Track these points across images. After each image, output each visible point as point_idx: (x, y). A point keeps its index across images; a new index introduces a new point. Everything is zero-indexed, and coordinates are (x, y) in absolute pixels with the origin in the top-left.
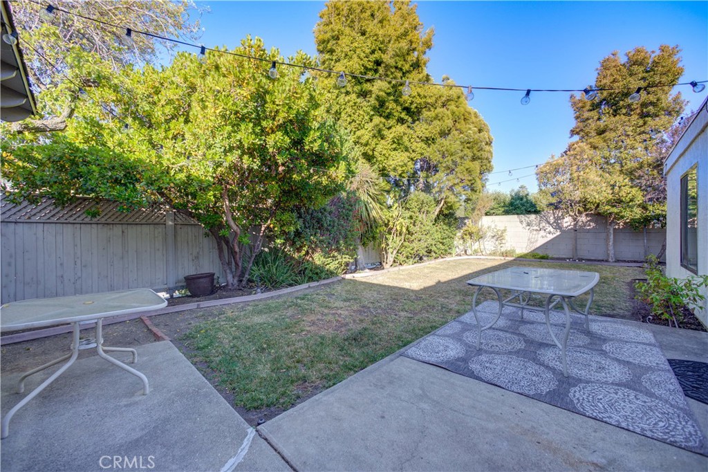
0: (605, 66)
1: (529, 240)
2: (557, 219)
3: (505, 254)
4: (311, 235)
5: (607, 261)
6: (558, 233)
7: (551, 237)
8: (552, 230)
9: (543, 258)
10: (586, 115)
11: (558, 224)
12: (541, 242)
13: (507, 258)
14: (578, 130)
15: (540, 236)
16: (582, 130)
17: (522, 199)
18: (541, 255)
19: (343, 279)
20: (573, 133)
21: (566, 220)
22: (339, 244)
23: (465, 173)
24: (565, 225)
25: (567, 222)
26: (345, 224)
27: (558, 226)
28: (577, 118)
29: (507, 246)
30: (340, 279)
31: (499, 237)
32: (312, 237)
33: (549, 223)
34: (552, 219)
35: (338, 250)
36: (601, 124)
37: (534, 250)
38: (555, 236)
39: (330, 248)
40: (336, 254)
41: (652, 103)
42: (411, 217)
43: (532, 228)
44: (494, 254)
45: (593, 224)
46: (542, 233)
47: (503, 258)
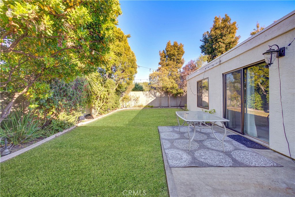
0: (168, 44)
1: (146, 101)
2: (155, 93)
3: (140, 107)
4: (59, 101)
5: (168, 107)
6: (155, 98)
7: (153, 99)
8: (153, 97)
9: (152, 107)
10: (163, 59)
11: (155, 95)
12: (150, 101)
13: (141, 108)
14: (161, 63)
15: (150, 99)
16: (162, 63)
17: (138, 86)
18: (151, 106)
19: (77, 126)
20: (160, 64)
21: (157, 93)
22: (76, 106)
23: (129, 73)
24: (157, 95)
25: (158, 94)
26: (80, 94)
27: (155, 96)
28: (161, 59)
29: (139, 103)
30: (75, 127)
31: (136, 100)
32: (60, 102)
33: (152, 94)
34: (153, 93)
35: (76, 110)
36: (167, 63)
37: (148, 104)
38: (154, 99)
39: (71, 108)
40: (74, 112)
41: (179, 59)
42: (108, 91)
43: (147, 96)
44: (135, 107)
45: (164, 95)
46: (150, 98)
47: (139, 108)
